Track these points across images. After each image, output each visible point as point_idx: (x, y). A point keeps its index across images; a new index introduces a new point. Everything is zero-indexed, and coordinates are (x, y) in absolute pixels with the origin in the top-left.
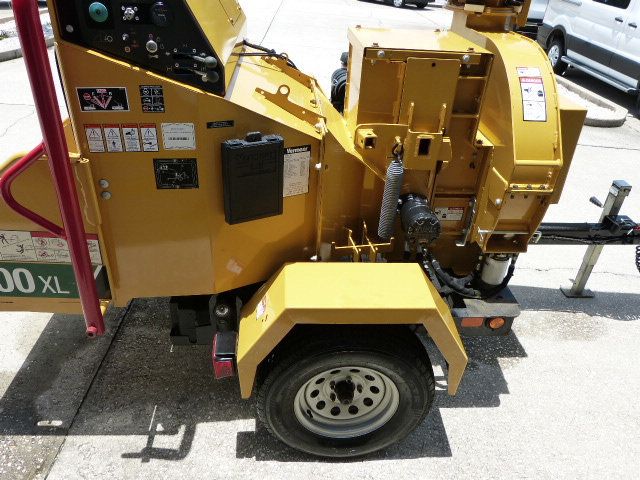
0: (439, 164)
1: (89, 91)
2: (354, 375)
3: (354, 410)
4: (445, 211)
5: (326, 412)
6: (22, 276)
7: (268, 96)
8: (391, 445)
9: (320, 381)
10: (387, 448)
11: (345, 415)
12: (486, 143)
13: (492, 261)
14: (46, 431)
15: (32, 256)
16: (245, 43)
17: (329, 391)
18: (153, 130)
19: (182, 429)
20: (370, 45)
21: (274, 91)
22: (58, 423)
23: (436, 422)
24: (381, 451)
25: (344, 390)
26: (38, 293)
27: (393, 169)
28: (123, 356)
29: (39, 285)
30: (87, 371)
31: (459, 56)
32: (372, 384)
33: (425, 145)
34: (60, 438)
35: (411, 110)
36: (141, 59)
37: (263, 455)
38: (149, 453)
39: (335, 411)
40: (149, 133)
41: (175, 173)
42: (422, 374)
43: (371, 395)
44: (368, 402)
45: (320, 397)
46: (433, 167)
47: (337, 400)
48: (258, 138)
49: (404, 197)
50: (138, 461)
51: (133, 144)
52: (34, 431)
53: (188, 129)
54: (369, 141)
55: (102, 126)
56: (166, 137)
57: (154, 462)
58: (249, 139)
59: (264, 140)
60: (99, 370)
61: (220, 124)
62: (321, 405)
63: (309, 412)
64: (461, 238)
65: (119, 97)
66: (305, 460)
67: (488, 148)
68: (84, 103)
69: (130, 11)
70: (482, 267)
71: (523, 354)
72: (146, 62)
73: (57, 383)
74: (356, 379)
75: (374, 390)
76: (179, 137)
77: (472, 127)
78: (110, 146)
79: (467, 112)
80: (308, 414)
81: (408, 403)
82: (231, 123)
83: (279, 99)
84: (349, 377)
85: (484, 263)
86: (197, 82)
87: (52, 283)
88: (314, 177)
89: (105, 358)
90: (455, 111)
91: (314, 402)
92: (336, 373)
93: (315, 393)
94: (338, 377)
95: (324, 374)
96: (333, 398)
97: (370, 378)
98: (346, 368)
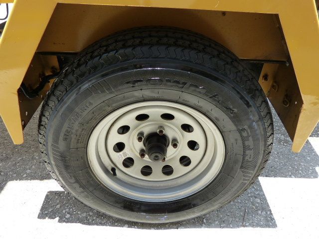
2: (166, 123)
3: (168, 170)
5: (135, 171)
8: (209, 213)
9: (124, 130)
10: (205, 215)
11: (157, 175)
23: (256, 190)
24: (198, 218)
32: (190, 137)
37: (68, 216)
39: (146, 171)
42: (261, 119)
43: (188, 152)
44: (185, 161)
45: (127, 152)
47: (147, 157)
62: (128, 162)
63: (113, 170)
66: (113, 225)
74: (172, 131)
75: (193, 145)
80: (112, 172)
81: (236, 162)
91: (119, 158)
92: (142, 118)
93: (120, 147)
94: (147, 128)
95: (129, 120)
96: (142, 155)
97: (187, 128)
98: (155, 110)
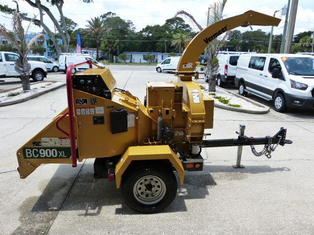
0: (173, 117)
1: (78, 100)
2: (152, 181)
4: (178, 132)
5: (144, 196)
6: (54, 151)
7: (123, 100)
9: (141, 184)
11: (150, 197)
12: (186, 111)
13: (193, 146)
14: (52, 210)
15: (58, 145)
16: (116, 88)
17: (145, 188)
18: (93, 109)
19: (97, 208)
20: (149, 86)
21: (124, 99)
22: (56, 208)
23: (183, 203)
25: (149, 187)
26: (58, 157)
27: (159, 119)
28: (75, 191)
29: (58, 154)
30: (64, 195)
31: (174, 88)
32: (158, 184)
33: (167, 112)
34: (57, 212)
35: (162, 103)
36: (91, 92)
37: (124, 213)
38: (86, 215)
39: (147, 196)
40: (92, 110)
41: (98, 120)
43: (157, 188)
45: (142, 190)
46: (171, 118)
47: (147, 191)
48: (120, 110)
49: (164, 128)
50: (83, 216)
51: (88, 112)
52: (48, 210)
53: (102, 108)
54: (151, 111)
55: (80, 109)
56: (96, 111)
57: (88, 217)
58: (118, 110)
59: (122, 111)
60: (68, 195)
61: (110, 107)
62: (142, 193)
63: (139, 196)
64: (184, 141)
65: (85, 101)
66: (138, 214)
67: (187, 112)
68: (77, 103)
69: (89, 81)
70: (191, 149)
71: (215, 184)
72: (92, 93)
73: (54, 198)
74: (153, 183)
75: (159, 187)
76: (100, 111)
77: (181, 106)
78: (82, 114)
79: (179, 102)
82: (113, 107)
83: (126, 101)
84: (150, 182)
85: (191, 147)
86: (104, 97)
87: (62, 154)
88: (136, 121)
89: (70, 191)
90: (175, 102)
91: (140, 192)
92: (146, 180)
93: (140, 189)
94: (147, 183)
95: (142, 181)
96: (146, 190)
97: (157, 182)
98: (148, 178)
